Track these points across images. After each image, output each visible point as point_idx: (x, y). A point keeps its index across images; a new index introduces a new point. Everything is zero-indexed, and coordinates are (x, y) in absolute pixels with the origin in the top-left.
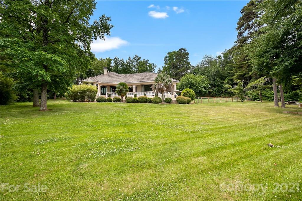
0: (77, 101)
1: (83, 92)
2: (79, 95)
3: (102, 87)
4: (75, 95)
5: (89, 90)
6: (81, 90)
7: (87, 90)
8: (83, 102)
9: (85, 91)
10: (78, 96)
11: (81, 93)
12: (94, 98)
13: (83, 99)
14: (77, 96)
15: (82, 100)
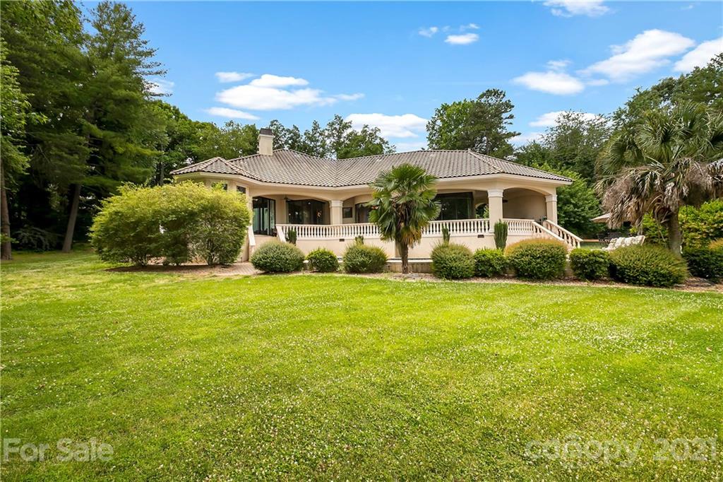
0: (151, 262)
1: (183, 221)
2: (161, 237)
3: (261, 203)
4: (140, 238)
5: (213, 212)
6: (174, 212)
7: (204, 209)
8: (179, 268)
9: (192, 215)
10: (155, 240)
11: (170, 226)
12: (235, 251)
13: (180, 254)
14: (150, 241)
15: (176, 257)
